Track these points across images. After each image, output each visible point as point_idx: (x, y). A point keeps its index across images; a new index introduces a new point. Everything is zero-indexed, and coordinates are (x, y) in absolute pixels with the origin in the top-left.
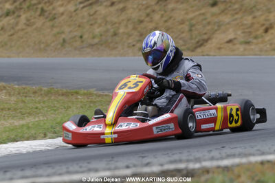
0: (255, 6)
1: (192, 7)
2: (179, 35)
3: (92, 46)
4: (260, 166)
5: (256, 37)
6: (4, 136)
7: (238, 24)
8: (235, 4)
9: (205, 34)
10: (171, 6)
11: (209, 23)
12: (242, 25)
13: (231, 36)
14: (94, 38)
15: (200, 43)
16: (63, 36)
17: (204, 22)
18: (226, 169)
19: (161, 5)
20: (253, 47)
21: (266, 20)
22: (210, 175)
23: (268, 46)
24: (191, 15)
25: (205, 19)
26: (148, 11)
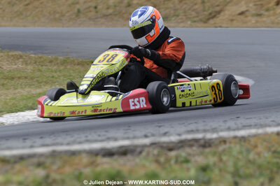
2: (192, 7)
3: (106, 16)
4: (276, 137)
5: (268, 10)
6: (22, 104)
9: (218, 6)
13: (243, 9)
14: (108, 8)
15: (213, 15)
16: (78, 6)
18: (243, 139)
20: (264, 19)
22: (228, 145)
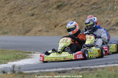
0: (50, 16)
1: (23, 16)
2: (18, 28)
5: (51, 29)
7: (43, 24)
8: (41, 15)
9: (29, 27)
10: (14, 16)
11: (30, 23)
13: (40, 29)
15: (27, 31)
17: (28, 23)
19: (9, 15)
20: (50, 33)
21: (55, 22)
23: (56, 33)
24: (23, 20)
25: (29, 21)
26: (4, 18)
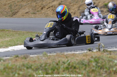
2: (4, 10)
5: (38, 11)
7: (30, 6)
9: (16, 10)
11: (17, 5)
12: (32, 6)
13: (27, 11)
15: (14, 13)
20: (37, 15)
21: (42, 4)
23: (44, 15)
24: (9, 2)
25: (15, 4)
